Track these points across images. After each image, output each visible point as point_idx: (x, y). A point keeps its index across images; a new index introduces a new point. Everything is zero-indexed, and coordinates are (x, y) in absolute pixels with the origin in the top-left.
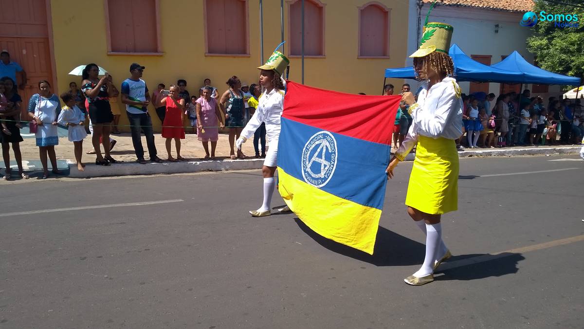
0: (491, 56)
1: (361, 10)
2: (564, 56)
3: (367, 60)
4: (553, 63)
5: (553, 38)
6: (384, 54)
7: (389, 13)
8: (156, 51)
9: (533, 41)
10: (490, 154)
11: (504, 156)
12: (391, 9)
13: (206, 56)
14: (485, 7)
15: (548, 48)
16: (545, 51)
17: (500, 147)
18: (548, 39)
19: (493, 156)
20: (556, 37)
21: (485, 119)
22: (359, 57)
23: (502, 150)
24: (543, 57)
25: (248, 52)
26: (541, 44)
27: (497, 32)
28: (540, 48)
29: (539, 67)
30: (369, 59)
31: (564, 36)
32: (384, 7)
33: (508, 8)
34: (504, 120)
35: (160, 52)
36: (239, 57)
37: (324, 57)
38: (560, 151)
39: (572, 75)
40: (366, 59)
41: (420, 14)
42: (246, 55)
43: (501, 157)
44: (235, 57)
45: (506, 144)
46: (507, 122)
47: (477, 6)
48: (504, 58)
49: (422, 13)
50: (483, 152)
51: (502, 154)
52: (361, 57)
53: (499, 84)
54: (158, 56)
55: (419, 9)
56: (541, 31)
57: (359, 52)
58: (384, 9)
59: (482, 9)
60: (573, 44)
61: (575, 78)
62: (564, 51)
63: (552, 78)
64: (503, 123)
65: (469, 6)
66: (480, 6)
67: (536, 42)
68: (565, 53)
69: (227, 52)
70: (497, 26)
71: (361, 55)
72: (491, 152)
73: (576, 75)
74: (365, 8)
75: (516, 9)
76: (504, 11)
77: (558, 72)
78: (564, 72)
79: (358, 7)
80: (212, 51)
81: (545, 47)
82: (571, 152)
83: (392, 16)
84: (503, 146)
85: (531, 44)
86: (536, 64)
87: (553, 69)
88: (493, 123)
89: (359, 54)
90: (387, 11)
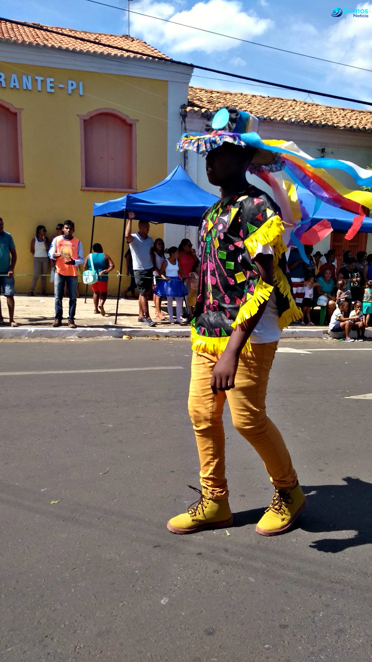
1: (85, 121)
3: (98, 193)
7: (133, 126)
12: (138, 120)
22: (83, 188)
30: (101, 191)
32: (124, 118)
40: (95, 191)
41: (185, 129)
49: (188, 127)
52: (88, 188)
55: (183, 123)
57: (84, 180)
58: (126, 120)
65: (265, 119)
70: (323, 151)
71: (86, 186)
74: (91, 118)
79: (78, 115)
83: (140, 132)
89: (84, 184)
90: (129, 122)
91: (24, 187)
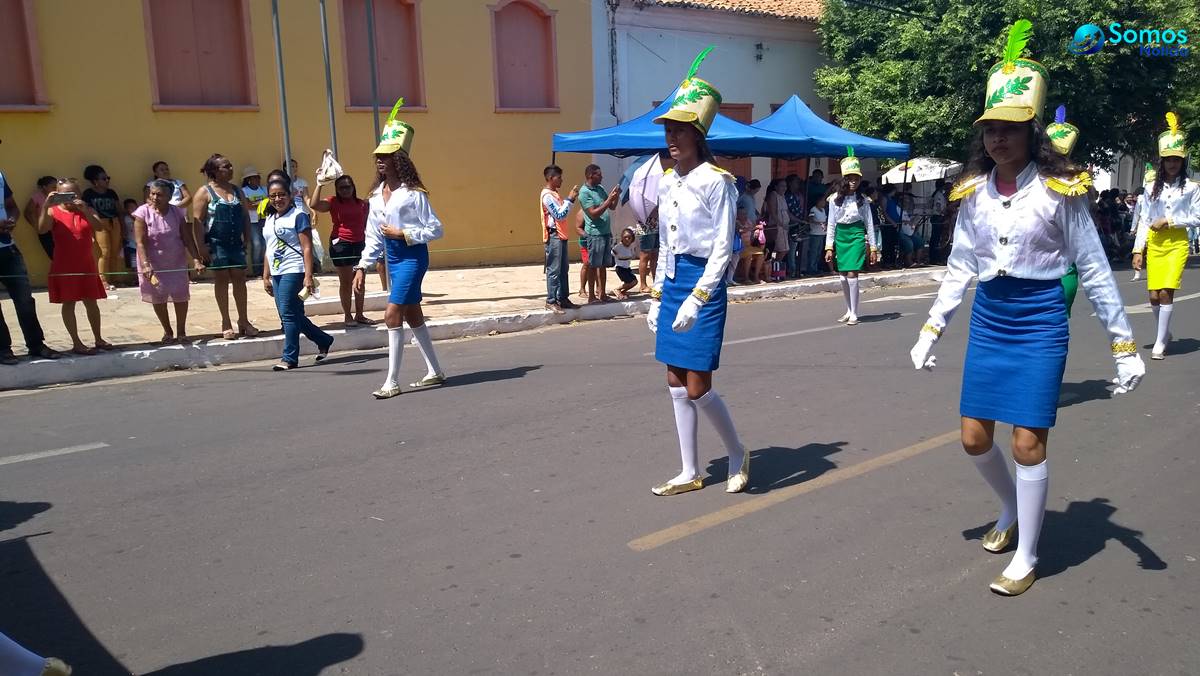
0: (752, 105)
1: (495, 13)
2: (879, 104)
3: (516, 115)
4: (862, 117)
5: (858, 70)
6: (548, 102)
7: (552, 19)
8: (32, 101)
9: (824, 77)
10: (758, 296)
11: (784, 299)
12: (557, 11)
13: (154, 111)
14: (735, 9)
15: (852, 89)
16: (847, 95)
17: (776, 281)
18: (851, 72)
19: (764, 300)
20: (864, 67)
21: (746, 230)
22: (498, 110)
23: (780, 286)
24: (843, 105)
25: (253, 100)
26: (840, 82)
27: (759, 57)
28: (839, 88)
29: (838, 125)
30: (518, 113)
31: (878, 66)
32: (541, 7)
33: (778, 13)
34: (780, 229)
35: (44, 103)
36: (233, 112)
37: (422, 109)
38: (883, 283)
39: (895, 140)
40: (512, 113)
41: (613, 22)
42: (248, 107)
43: (779, 300)
44: (222, 112)
45: (787, 273)
46: (786, 232)
47: (720, 7)
48: (775, 108)
49: (616, 20)
50: (747, 294)
51: (780, 294)
52: (503, 109)
53: (769, 159)
54: (36, 112)
55: (611, 12)
56: (839, 56)
57: (498, 99)
58: (542, 11)
59: (730, 13)
60: (892, 81)
61: (900, 145)
62: (880, 94)
63: (862, 145)
64: (779, 236)
65: (706, 8)
66: (727, 7)
67: (831, 78)
68: (880, 98)
69: (204, 100)
70: (759, 46)
71: (502, 106)
72: (760, 292)
73: (901, 139)
74: (503, 9)
75: (792, 14)
76: (769, 18)
77: (870, 134)
78: (881, 134)
79: (488, 6)
80: (168, 98)
81: (847, 88)
82: (901, 284)
83: (559, 25)
84: (782, 279)
85: (822, 81)
86: (833, 120)
87: (862, 129)
88: (761, 236)
89: (498, 103)
90: (548, 14)
91: (426, 112)
